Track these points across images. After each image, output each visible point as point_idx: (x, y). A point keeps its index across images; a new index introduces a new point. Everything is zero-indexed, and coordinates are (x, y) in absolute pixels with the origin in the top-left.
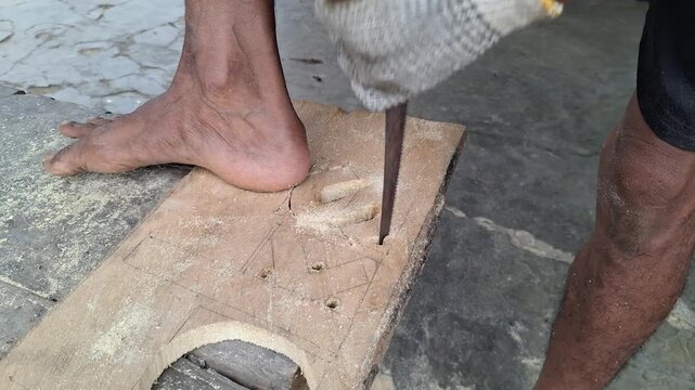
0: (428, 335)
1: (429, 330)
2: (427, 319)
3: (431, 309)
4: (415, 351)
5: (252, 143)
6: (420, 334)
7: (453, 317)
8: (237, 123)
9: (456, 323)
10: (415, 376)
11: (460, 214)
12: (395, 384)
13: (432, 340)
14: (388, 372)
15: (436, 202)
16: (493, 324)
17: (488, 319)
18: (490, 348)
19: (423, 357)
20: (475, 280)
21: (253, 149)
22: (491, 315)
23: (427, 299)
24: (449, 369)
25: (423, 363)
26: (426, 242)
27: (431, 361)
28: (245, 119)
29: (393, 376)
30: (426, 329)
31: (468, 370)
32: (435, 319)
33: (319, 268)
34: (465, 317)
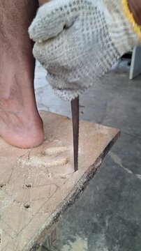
0: (107, 224)
1: (108, 222)
2: (108, 217)
3: (111, 213)
4: (100, 231)
5: (18, 126)
6: (104, 224)
7: (120, 218)
8: (12, 116)
9: (121, 221)
10: (98, 243)
11: (130, 172)
12: (88, 246)
13: (108, 227)
14: (86, 239)
15: (96, 162)
16: (138, 224)
17: (135, 221)
18: (134, 235)
19: (104, 235)
20: (132, 202)
21: (17, 128)
22: (137, 220)
23: (110, 208)
24: (114, 243)
25: (103, 237)
26: (85, 180)
27: (107, 237)
28: (15, 114)
29: (88, 242)
30: (107, 222)
31: (122, 245)
32: (112, 217)
33: (29, 186)
34: (125, 219)
